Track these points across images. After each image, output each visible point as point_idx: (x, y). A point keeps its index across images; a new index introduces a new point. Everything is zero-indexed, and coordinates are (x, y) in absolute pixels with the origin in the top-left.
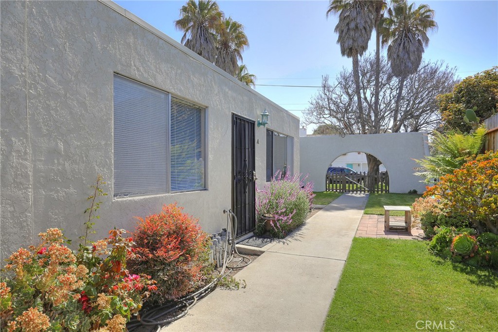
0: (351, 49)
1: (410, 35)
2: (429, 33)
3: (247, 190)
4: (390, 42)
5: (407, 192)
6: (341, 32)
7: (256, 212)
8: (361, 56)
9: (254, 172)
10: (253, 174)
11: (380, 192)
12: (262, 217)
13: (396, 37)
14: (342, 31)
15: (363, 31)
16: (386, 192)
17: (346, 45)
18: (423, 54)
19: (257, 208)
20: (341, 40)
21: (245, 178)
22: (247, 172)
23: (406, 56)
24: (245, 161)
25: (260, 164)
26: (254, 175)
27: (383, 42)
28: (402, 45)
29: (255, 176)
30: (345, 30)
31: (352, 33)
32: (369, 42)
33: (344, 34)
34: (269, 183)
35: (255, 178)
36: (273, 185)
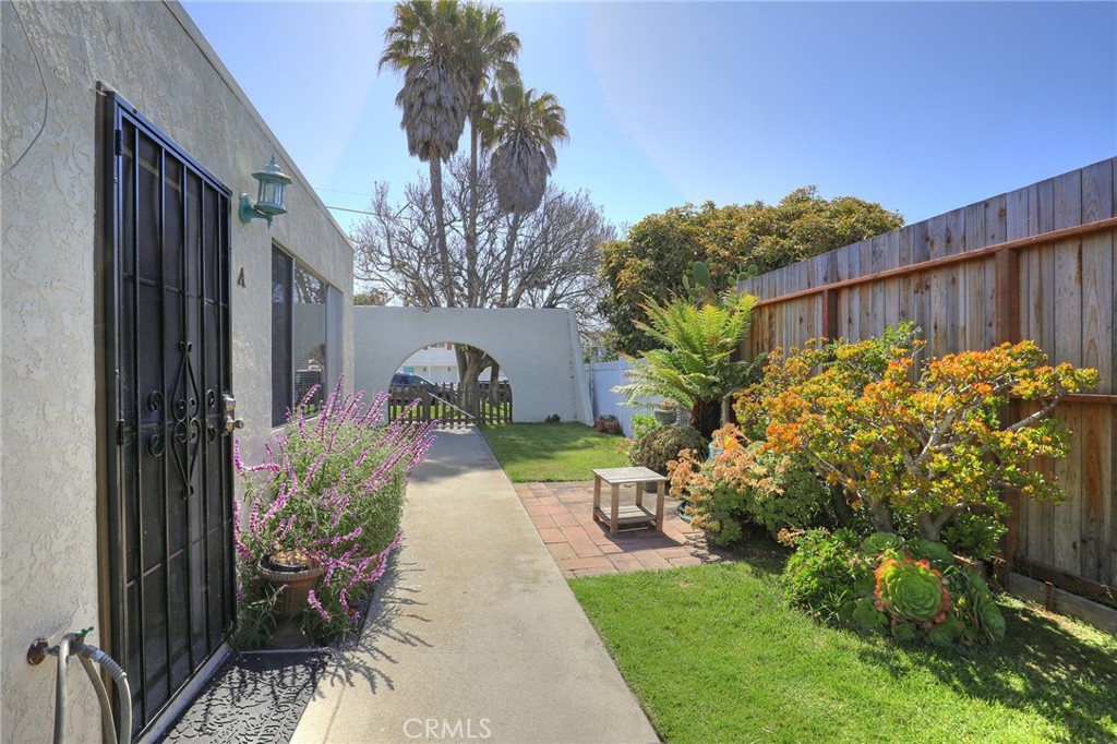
0: (427, 144)
1: (527, 140)
2: (556, 143)
3: (195, 481)
4: (495, 147)
5: (543, 420)
6: (409, 108)
7: (237, 554)
8: (445, 162)
9: (228, 399)
10: (221, 405)
11: (495, 422)
12: (266, 571)
13: (505, 141)
14: (411, 106)
15: (451, 114)
16: (506, 421)
17: (419, 133)
18: (548, 177)
19: (238, 537)
20: (409, 122)
21: (183, 428)
22: (191, 398)
23: (522, 178)
24: (182, 349)
25: (252, 364)
26: (228, 408)
27: (483, 145)
28: (516, 155)
29: (232, 413)
30: (417, 105)
31: (430, 113)
32: (461, 137)
33: (415, 111)
34: (281, 429)
35: (230, 420)
36: (298, 436)
